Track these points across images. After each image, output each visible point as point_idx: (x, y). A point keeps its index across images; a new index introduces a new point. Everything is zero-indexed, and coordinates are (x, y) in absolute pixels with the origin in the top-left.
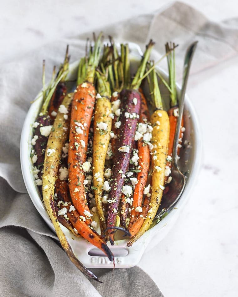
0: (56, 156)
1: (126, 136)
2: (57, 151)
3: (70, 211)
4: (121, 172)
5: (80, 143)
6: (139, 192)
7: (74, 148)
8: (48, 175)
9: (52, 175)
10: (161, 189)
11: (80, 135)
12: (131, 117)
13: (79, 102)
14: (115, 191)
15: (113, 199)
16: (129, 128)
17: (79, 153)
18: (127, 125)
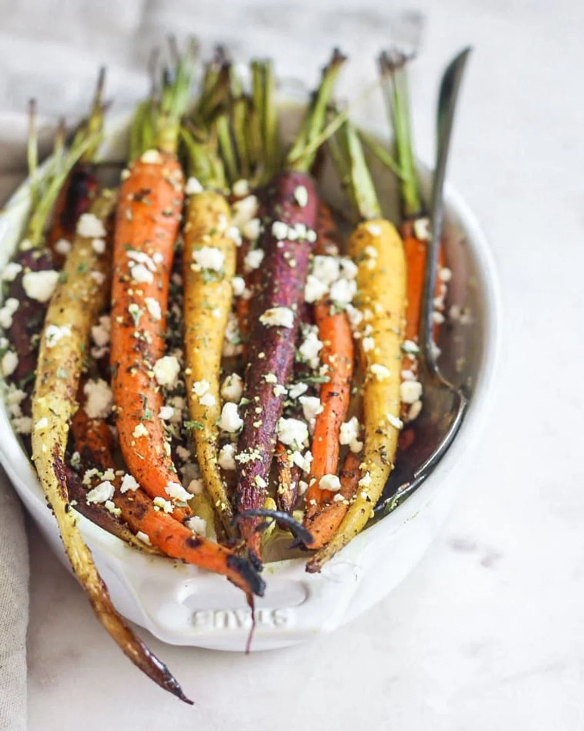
0: (74, 346)
1: (281, 284)
2: (76, 333)
3: (123, 490)
4: (271, 378)
5: (145, 305)
6: (327, 433)
7: (127, 322)
8: (50, 396)
9: (60, 396)
10: (394, 427)
11: (142, 286)
12: (293, 235)
13: (138, 199)
14: (257, 429)
15: (251, 450)
16: (289, 266)
17: (142, 332)
18: (282, 257)
